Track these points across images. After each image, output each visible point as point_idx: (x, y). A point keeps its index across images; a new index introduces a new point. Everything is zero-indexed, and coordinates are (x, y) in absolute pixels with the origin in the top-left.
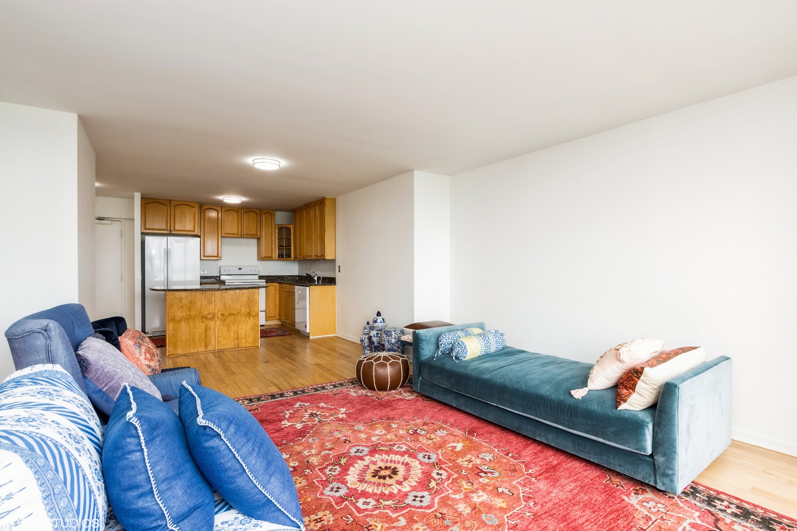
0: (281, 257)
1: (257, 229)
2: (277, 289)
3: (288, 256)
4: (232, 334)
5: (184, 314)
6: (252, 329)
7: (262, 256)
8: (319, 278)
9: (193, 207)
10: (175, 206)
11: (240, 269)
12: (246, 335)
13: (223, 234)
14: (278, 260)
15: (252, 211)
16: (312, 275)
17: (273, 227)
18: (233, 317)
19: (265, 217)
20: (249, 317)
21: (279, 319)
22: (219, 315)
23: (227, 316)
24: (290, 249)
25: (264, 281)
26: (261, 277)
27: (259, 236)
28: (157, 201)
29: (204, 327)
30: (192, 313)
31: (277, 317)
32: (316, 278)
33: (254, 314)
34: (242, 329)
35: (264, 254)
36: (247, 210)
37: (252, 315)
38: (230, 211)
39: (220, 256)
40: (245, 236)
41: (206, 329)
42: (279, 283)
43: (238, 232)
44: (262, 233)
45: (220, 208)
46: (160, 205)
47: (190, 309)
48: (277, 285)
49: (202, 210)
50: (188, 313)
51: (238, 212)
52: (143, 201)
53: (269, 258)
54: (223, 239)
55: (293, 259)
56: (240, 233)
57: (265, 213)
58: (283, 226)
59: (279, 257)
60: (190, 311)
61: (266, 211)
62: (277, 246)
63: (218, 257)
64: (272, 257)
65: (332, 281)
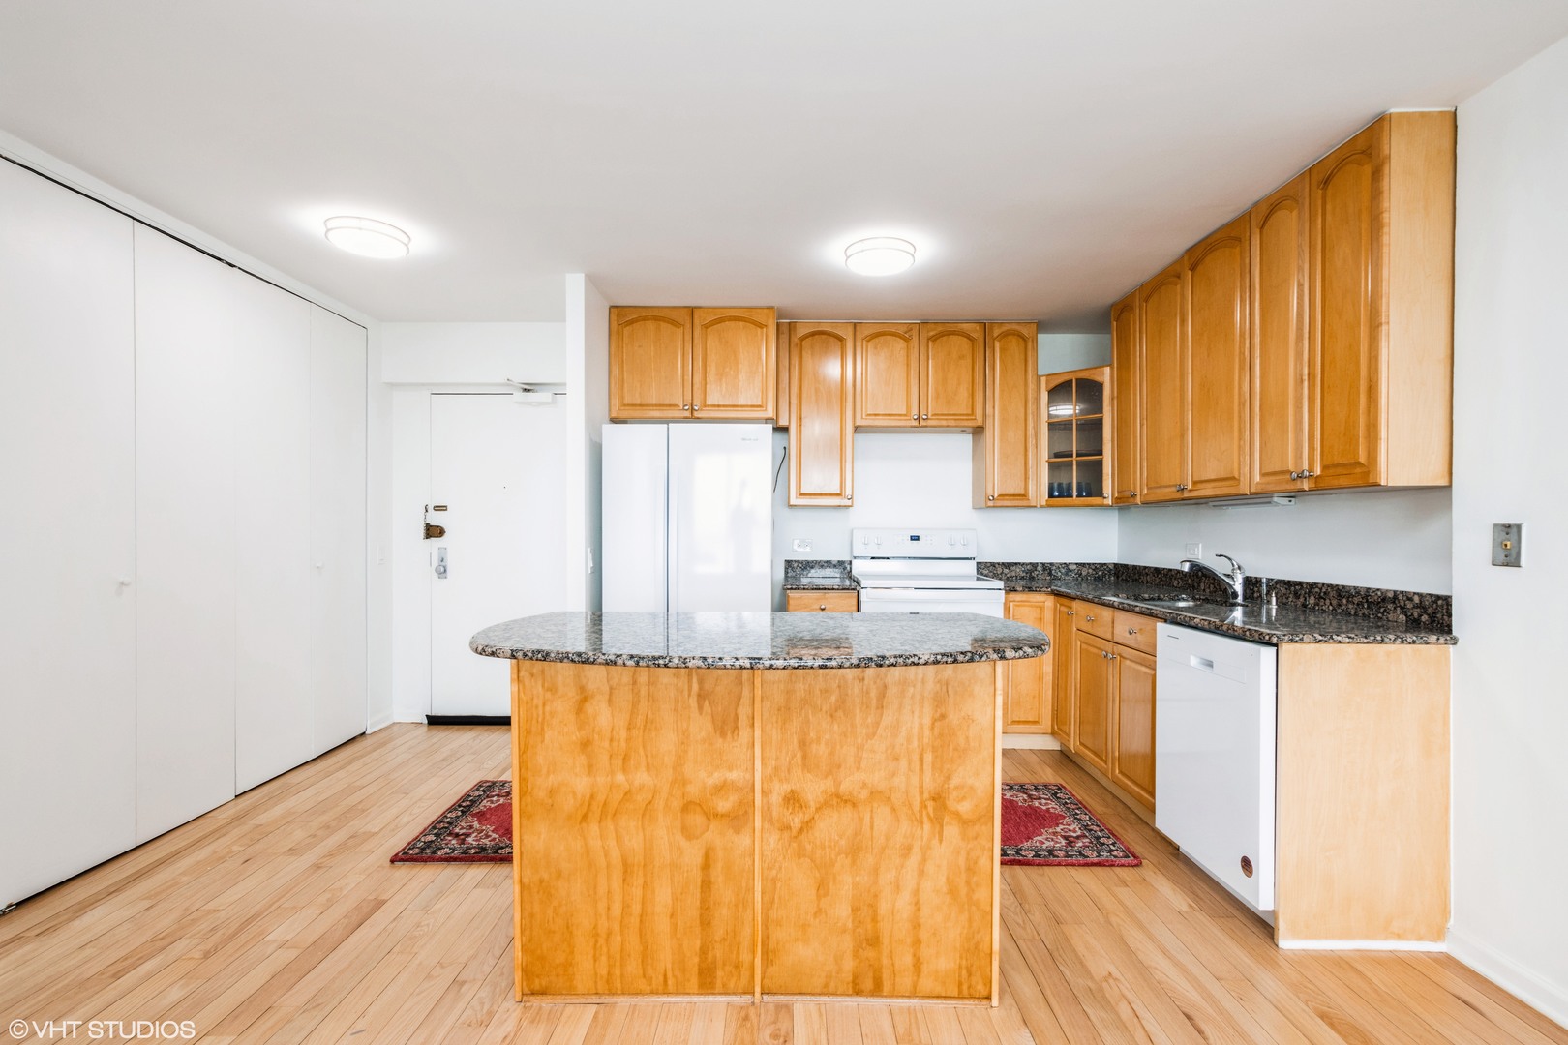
0: (1059, 493)
1: (972, 395)
2: (1048, 615)
3: (1091, 488)
4: (842, 911)
5: (602, 780)
6: (953, 891)
7: (990, 493)
8: (1251, 583)
9: (761, 326)
10: (706, 327)
11: (915, 538)
12: (916, 926)
13: (858, 416)
14: (1049, 506)
15: (954, 333)
16: (1220, 568)
17: (1032, 386)
18: (847, 813)
19: (1002, 350)
20: (938, 822)
21: (1053, 734)
22: (776, 799)
23: (818, 809)
24: (1100, 463)
25: (1000, 584)
26: (987, 570)
27: (979, 422)
28: (655, 313)
29: (699, 860)
30: (642, 777)
31: (1047, 722)
32: (1238, 588)
33: (965, 808)
34: (897, 888)
35: (996, 486)
36: (940, 329)
37: (957, 814)
38: (882, 338)
39: (848, 492)
40: (930, 423)
41: (706, 865)
42: (1057, 594)
43: (909, 408)
44: (989, 410)
45: (850, 329)
46: (663, 325)
47: (626, 759)
48: (1049, 601)
49: (795, 339)
50: (620, 778)
51: (907, 340)
52: (614, 318)
53: (1017, 500)
54: (860, 437)
55: (1109, 502)
56: (915, 412)
57: (1005, 335)
58: (1066, 378)
59: (1051, 496)
60: (625, 770)
61: (1004, 328)
62: (1045, 455)
63: (840, 501)
64: (1024, 496)
65: (1402, 618)
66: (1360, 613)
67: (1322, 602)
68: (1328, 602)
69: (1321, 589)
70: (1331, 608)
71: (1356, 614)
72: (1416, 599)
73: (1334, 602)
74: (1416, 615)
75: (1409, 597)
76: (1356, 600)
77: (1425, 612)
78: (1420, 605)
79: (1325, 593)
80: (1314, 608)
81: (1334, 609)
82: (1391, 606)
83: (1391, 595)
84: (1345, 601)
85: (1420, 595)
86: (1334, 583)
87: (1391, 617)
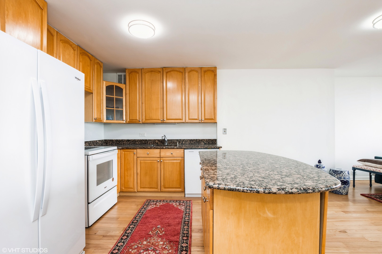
7: (94, 116)
65: (203, 143)
66: (195, 144)
67: (186, 143)
68: (187, 142)
69: (186, 140)
70: (188, 143)
71: (194, 144)
72: (206, 140)
73: (189, 142)
74: (206, 143)
75: (204, 140)
76: (194, 141)
77: (207, 142)
78: (206, 141)
79: (187, 141)
80: (184, 144)
81: (189, 143)
82: (201, 142)
83: (201, 140)
84: (191, 142)
85: (206, 139)
86: (189, 139)
87: (201, 144)
